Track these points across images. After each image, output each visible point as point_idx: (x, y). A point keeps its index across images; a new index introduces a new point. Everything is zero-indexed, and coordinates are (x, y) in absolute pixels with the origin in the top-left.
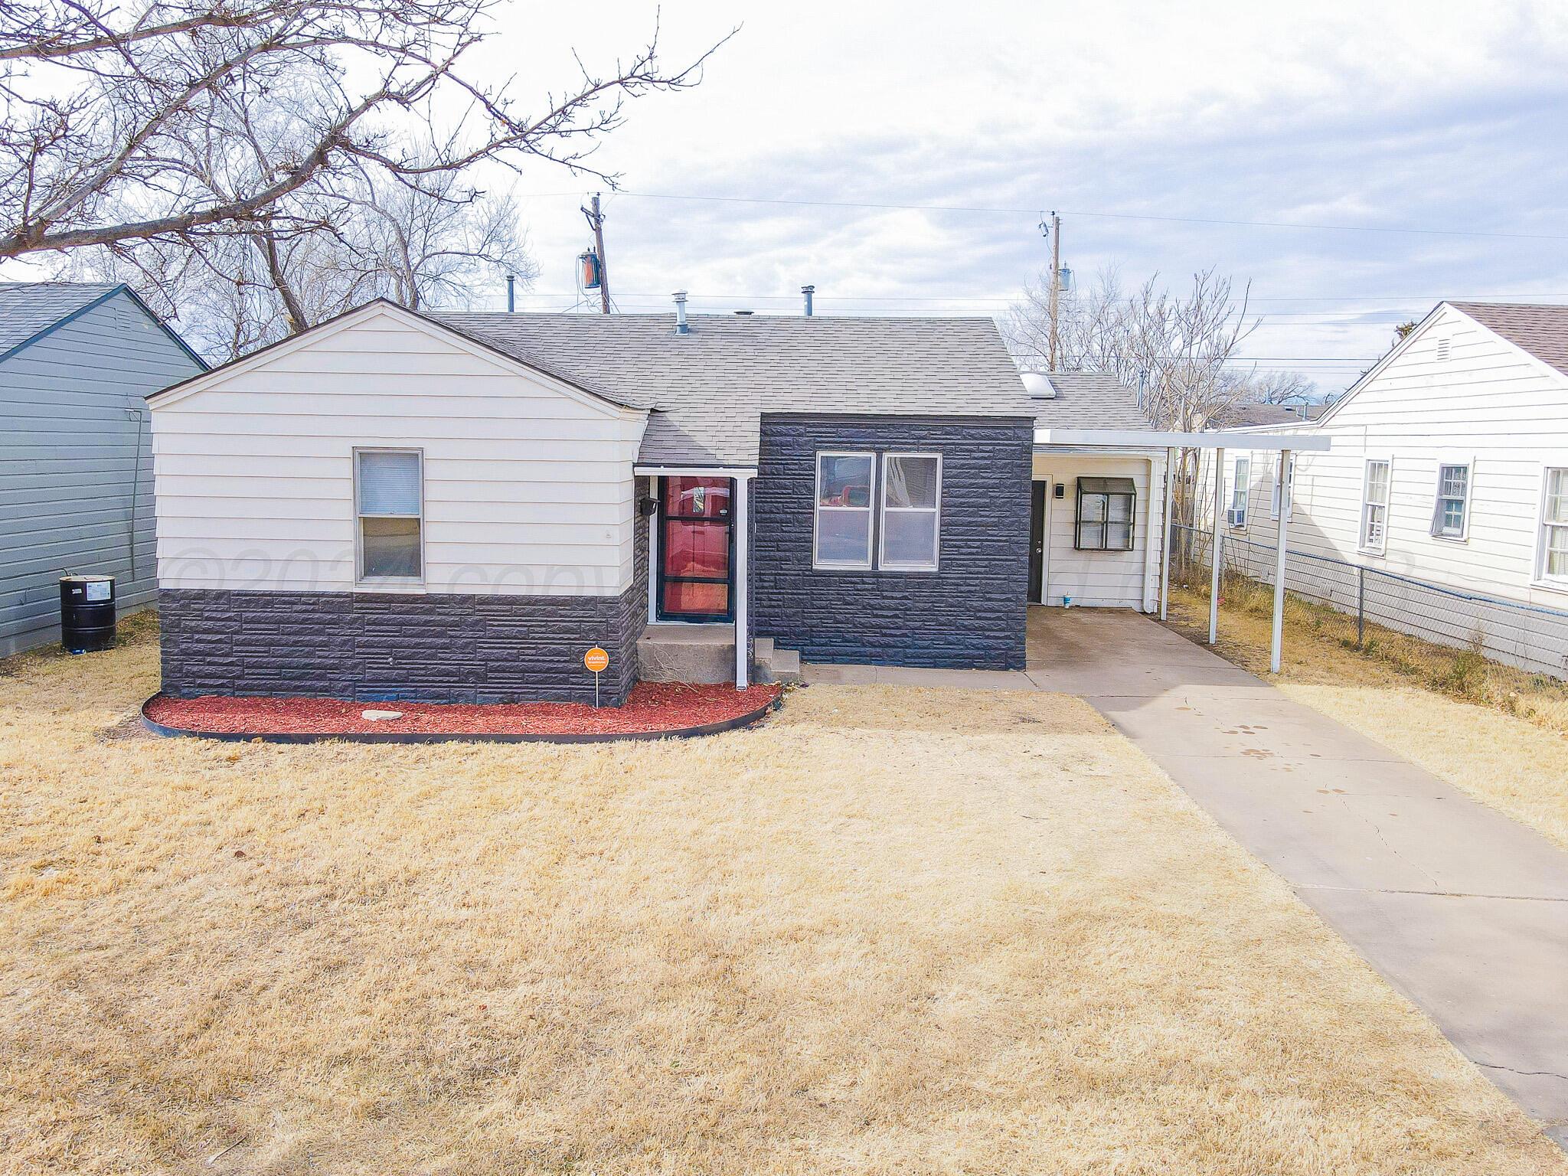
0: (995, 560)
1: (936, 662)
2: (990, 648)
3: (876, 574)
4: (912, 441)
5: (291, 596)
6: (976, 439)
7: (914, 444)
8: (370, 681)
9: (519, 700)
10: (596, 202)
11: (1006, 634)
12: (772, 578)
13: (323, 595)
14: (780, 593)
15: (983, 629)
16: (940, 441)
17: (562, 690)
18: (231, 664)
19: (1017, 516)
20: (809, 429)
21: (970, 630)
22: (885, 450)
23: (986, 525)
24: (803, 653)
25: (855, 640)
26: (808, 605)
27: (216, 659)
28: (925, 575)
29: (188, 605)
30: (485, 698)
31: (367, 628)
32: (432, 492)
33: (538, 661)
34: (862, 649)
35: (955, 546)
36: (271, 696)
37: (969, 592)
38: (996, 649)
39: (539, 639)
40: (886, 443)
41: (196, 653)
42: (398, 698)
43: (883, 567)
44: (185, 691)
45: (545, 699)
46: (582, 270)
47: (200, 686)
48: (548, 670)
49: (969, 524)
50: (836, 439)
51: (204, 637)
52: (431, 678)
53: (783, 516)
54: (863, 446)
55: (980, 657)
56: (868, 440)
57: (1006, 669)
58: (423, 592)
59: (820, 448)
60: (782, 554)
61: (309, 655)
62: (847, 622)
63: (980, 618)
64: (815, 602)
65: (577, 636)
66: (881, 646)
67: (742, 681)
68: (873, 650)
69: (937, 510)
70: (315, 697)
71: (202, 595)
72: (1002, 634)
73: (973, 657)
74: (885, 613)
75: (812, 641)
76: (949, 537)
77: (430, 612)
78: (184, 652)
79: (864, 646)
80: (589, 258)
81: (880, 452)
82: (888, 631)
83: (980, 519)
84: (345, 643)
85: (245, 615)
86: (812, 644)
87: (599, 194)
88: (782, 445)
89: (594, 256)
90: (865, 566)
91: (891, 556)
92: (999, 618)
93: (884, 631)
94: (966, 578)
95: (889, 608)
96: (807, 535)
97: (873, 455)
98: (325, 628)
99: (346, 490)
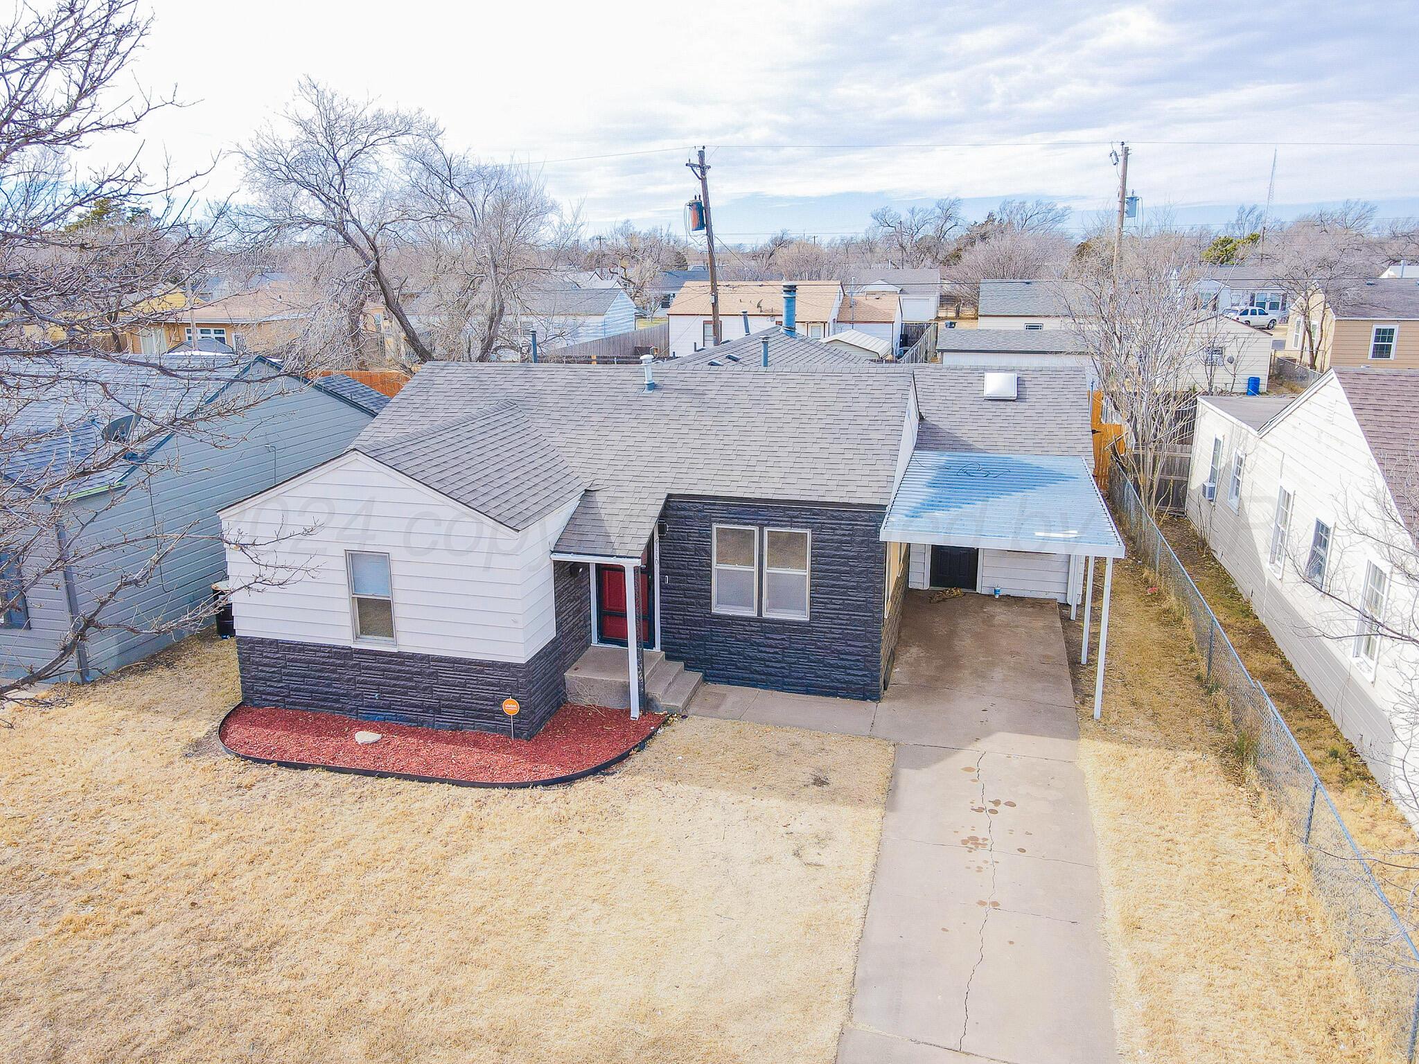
0: (854, 615)
1: (809, 690)
2: (851, 682)
3: (760, 620)
4: (787, 519)
5: (314, 646)
6: (838, 519)
7: (788, 521)
8: (366, 707)
9: (462, 728)
10: (701, 155)
11: (864, 673)
12: (681, 617)
13: (334, 647)
14: (687, 629)
15: (844, 667)
16: (809, 520)
17: (490, 724)
18: (282, 687)
19: (872, 581)
20: (706, 507)
21: (834, 667)
22: (766, 525)
23: (847, 588)
24: (705, 675)
25: (745, 668)
26: (709, 639)
27: (272, 684)
28: (798, 623)
29: (254, 647)
30: (440, 725)
31: (363, 671)
32: (398, 583)
33: (473, 703)
34: (751, 676)
35: (822, 603)
36: (307, 710)
37: (834, 638)
38: (855, 684)
39: (473, 688)
40: (766, 520)
41: (260, 679)
42: (385, 719)
43: (765, 615)
44: (256, 702)
45: (480, 729)
46: (689, 216)
47: (265, 700)
48: (481, 710)
49: (833, 586)
50: (726, 515)
51: (265, 669)
52: (405, 708)
53: (688, 572)
54: (747, 521)
55: (843, 689)
56: (751, 517)
57: (864, 699)
58: (395, 650)
59: (714, 522)
60: (688, 600)
61: (329, 686)
62: (739, 654)
63: (843, 659)
64: (714, 638)
65: (498, 689)
66: (764, 674)
67: (635, 713)
68: (758, 677)
69: (807, 573)
70: (334, 713)
71: (262, 641)
72: (860, 673)
73: (837, 688)
74: (768, 650)
75: (712, 667)
76: (817, 596)
77: (402, 664)
78: (254, 677)
79: (752, 673)
80: (695, 206)
81: (761, 527)
82: (771, 664)
83: (843, 583)
84: (349, 680)
85: (288, 656)
86: (713, 668)
87: (704, 148)
88: (686, 517)
89: (699, 204)
90: (754, 614)
91: (772, 606)
92: (858, 660)
93: (767, 663)
94: (831, 628)
95: (771, 646)
96: (706, 587)
97: (756, 529)
98: (337, 669)
99: (342, 578)
